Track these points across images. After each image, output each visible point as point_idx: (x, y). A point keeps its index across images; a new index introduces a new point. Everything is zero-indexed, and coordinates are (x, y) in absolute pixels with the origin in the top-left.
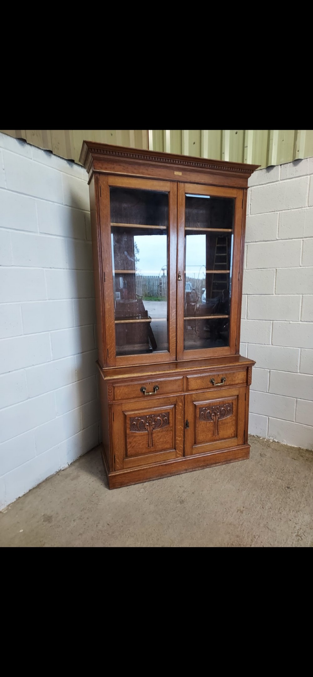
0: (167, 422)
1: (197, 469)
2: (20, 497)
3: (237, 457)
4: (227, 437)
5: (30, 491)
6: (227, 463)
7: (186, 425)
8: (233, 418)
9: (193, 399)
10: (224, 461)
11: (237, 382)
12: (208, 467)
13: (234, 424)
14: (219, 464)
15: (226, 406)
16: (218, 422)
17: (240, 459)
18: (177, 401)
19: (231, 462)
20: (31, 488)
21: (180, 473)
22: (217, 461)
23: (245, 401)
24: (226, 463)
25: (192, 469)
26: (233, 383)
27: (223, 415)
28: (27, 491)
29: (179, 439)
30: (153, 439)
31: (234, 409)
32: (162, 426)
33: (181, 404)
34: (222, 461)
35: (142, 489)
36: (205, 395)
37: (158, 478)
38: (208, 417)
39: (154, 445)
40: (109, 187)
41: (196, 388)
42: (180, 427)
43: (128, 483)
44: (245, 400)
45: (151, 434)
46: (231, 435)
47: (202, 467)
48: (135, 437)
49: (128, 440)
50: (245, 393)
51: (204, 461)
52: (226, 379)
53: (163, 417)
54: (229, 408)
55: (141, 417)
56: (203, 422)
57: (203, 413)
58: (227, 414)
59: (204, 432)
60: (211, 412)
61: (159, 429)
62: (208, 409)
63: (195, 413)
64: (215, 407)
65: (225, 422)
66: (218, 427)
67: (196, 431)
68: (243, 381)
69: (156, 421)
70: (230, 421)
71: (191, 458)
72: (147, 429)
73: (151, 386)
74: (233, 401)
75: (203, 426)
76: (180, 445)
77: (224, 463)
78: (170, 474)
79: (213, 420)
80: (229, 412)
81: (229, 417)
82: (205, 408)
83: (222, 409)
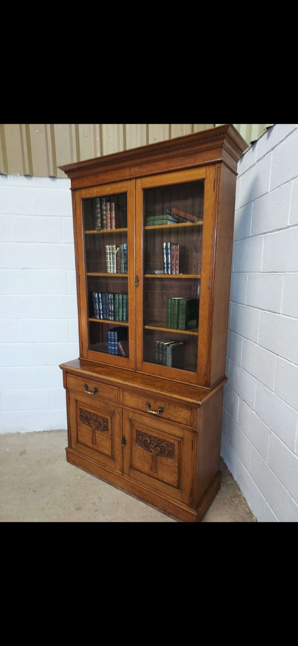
0: (106, 429)
2: (36, 432)
4: (167, 482)
5: (44, 431)
6: (166, 514)
7: (124, 441)
8: (176, 463)
9: (130, 417)
10: (162, 509)
11: (179, 420)
12: (143, 501)
13: (177, 472)
14: (156, 508)
15: (167, 443)
16: (157, 458)
18: (115, 412)
20: (45, 430)
21: (116, 487)
24: (164, 512)
26: (173, 419)
27: (162, 453)
28: (42, 430)
29: (118, 453)
30: (96, 438)
31: (177, 453)
32: (103, 429)
33: (118, 416)
34: (159, 506)
35: (79, 477)
36: (142, 418)
38: (146, 445)
39: (97, 444)
40: (81, 200)
41: (131, 405)
42: (118, 440)
44: (192, 450)
45: (94, 433)
46: (173, 483)
47: (137, 496)
48: (83, 427)
49: (78, 427)
50: (192, 440)
51: (140, 492)
52: (165, 410)
53: (104, 421)
54: (170, 448)
55: (87, 411)
56: (140, 447)
57: (140, 438)
58: (167, 455)
59: (141, 459)
60: (149, 441)
61: (100, 432)
62: (146, 436)
63: (131, 432)
64: (154, 438)
65: (165, 464)
66: (156, 463)
67: (133, 453)
68: (186, 423)
69: (98, 422)
70: (172, 465)
71: (126, 479)
72: (92, 426)
73: (92, 386)
74: (174, 442)
75: (139, 452)
76: (119, 459)
77: (162, 511)
78: (109, 481)
79: (151, 451)
80: (170, 454)
81: (169, 460)
82: (142, 434)
83: (162, 445)
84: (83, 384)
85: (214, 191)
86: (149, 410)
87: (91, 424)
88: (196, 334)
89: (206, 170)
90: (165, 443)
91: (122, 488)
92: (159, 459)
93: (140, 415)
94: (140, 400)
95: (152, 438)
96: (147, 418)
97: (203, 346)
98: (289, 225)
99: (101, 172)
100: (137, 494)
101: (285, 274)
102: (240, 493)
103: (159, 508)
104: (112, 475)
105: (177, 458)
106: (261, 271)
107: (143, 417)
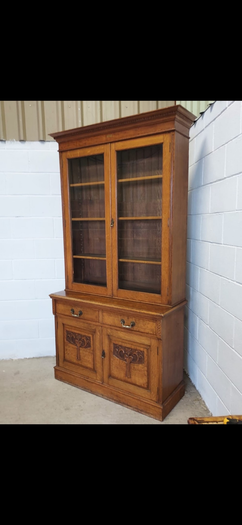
0: (89, 345)
1: (111, 400)
2: (26, 358)
3: (148, 412)
4: (139, 385)
5: (34, 358)
6: (138, 412)
7: (103, 354)
8: (145, 368)
9: (108, 333)
10: (135, 408)
11: (147, 331)
12: (120, 404)
13: (146, 375)
14: (131, 408)
16: (130, 365)
17: (152, 416)
18: (96, 330)
19: (142, 413)
21: (97, 395)
22: (129, 404)
23: (157, 355)
25: (107, 398)
26: (143, 331)
27: (134, 361)
28: (32, 357)
29: (98, 365)
30: (81, 355)
31: (146, 359)
32: (86, 346)
33: (98, 334)
34: (133, 406)
37: (82, 389)
38: (121, 356)
39: (81, 359)
40: (67, 160)
41: (109, 323)
42: (98, 354)
43: (64, 380)
45: (78, 350)
46: (144, 385)
47: (115, 400)
48: (69, 347)
49: (65, 347)
50: (157, 346)
51: (117, 396)
52: (136, 324)
53: (87, 339)
54: (141, 356)
55: (73, 333)
56: (116, 358)
57: (117, 350)
58: (139, 361)
59: (117, 368)
60: (124, 352)
61: (84, 349)
62: (121, 348)
63: (110, 346)
64: (128, 349)
65: (137, 369)
66: (130, 370)
67: (111, 364)
68: (153, 333)
69: (82, 340)
70: (142, 369)
71: (106, 386)
72: (77, 344)
73: (77, 310)
74: (144, 349)
75: (116, 362)
76: (99, 370)
77: (135, 410)
78: (91, 391)
79: (125, 360)
80: (141, 361)
81: (140, 365)
82: (118, 346)
83: (134, 353)
84: (70, 309)
85: (170, 152)
86: (124, 325)
87: (76, 343)
88: (159, 263)
89: (164, 137)
90: (137, 351)
91: (103, 395)
92: (132, 365)
93: (116, 331)
94: (116, 318)
95: (126, 348)
96: (122, 332)
97: (165, 272)
98: (225, 176)
99: (83, 138)
100: (114, 399)
101: (224, 214)
102: (200, 398)
103: (133, 407)
104: (94, 385)
105: (146, 363)
106: (210, 213)
107: (119, 332)
